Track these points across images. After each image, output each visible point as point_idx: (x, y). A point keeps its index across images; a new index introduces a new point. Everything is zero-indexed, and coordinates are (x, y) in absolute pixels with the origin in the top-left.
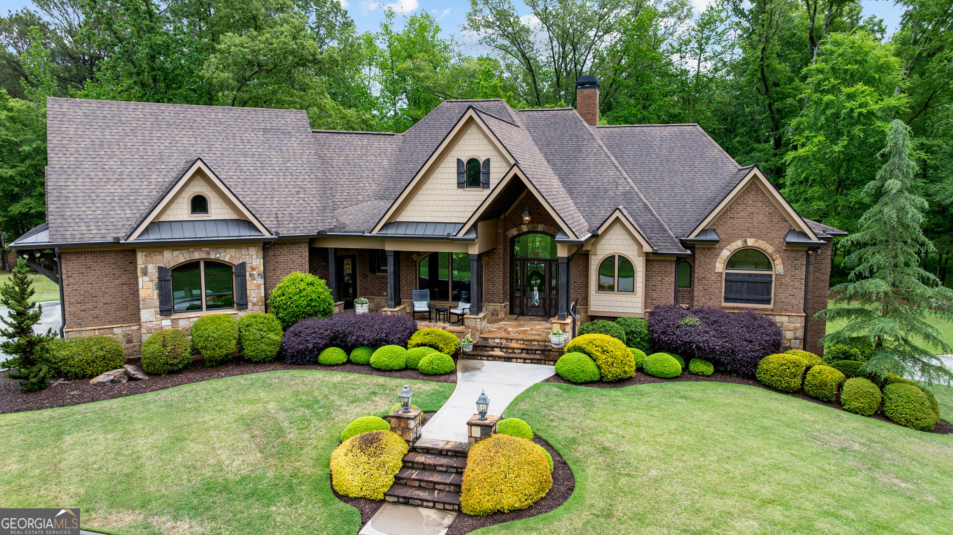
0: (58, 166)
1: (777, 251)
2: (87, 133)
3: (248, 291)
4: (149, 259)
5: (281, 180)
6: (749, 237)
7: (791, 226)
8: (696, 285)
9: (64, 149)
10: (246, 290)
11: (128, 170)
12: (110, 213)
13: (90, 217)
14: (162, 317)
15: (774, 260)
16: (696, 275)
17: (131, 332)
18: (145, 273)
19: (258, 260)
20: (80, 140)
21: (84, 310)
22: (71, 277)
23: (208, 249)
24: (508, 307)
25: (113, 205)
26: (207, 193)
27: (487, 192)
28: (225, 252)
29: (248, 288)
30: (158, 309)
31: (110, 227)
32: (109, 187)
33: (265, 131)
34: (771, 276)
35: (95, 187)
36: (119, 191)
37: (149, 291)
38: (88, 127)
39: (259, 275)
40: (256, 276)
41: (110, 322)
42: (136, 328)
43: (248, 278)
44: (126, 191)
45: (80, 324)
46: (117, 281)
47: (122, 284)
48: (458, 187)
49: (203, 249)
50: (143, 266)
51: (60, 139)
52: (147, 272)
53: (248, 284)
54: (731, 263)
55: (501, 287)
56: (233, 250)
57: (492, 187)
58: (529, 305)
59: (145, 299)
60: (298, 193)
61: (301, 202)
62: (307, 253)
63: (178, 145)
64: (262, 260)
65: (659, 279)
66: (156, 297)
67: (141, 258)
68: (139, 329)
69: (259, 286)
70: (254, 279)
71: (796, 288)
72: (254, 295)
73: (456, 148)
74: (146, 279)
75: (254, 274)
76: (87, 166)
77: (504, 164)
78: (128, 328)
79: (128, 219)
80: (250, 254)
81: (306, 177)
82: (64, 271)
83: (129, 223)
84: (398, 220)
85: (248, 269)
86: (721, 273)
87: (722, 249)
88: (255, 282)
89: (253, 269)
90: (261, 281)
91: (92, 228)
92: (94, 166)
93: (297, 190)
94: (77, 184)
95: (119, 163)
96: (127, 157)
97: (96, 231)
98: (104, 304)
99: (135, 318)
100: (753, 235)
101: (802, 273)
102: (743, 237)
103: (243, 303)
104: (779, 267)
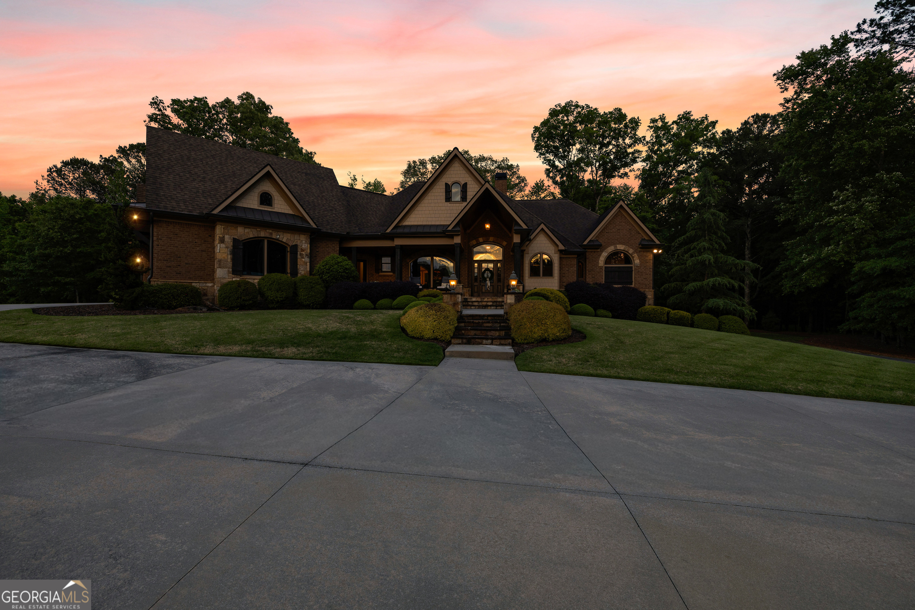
0: (154, 165)
1: (635, 251)
2: (177, 150)
3: (298, 266)
4: (226, 231)
5: (320, 202)
6: (618, 244)
7: (643, 236)
8: (587, 274)
9: (159, 156)
10: (297, 265)
11: (210, 177)
12: (196, 198)
13: (179, 198)
14: (234, 276)
15: (633, 257)
16: (587, 269)
17: (206, 288)
18: (222, 241)
19: (307, 245)
20: (172, 153)
21: (170, 267)
22: (161, 239)
23: (271, 231)
24: (470, 291)
25: (198, 194)
26: (272, 192)
27: (465, 204)
28: (283, 235)
29: (299, 263)
30: (231, 270)
31: (195, 207)
32: (195, 184)
33: (306, 174)
34: (632, 267)
35: (183, 182)
36: (203, 187)
37: (225, 255)
38: (178, 147)
39: (306, 255)
40: (304, 256)
41: (190, 278)
42: (210, 285)
43: (299, 256)
44: (208, 188)
45: (165, 277)
46: (198, 248)
47: (203, 251)
48: (446, 201)
49: (268, 231)
50: (221, 236)
51: (156, 150)
52: (224, 240)
53: (299, 260)
54: (608, 260)
55: (466, 277)
56: (289, 235)
57: (468, 201)
58: (483, 290)
59: (220, 261)
60: (331, 210)
61: (334, 215)
62: (338, 249)
63: (246, 170)
64: (309, 245)
65: (567, 269)
66: (229, 260)
67: (219, 230)
68: (214, 286)
69: (306, 263)
70: (303, 258)
71: (647, 274)
72: (302, 269)
73: (445, 176)
74: (223, 245)
75: (303, 254)
76: (178, 169)
77: (476, 186)
78: (205, 284)
79: (210, 204)
80: (301, 239)
81: (336, 203)
82: (155, 234)
83: (211, 207)
84: (404, 224)
85: (299, 250)
86: (602, 267)
87: (602, 252)
88: (304, 260)
89: (303, 250)
90: (307, 260)
91: (181, 205)
92: (183, 170)
93: (330, 208)
94: (169, 177)
95: (202, 172)
96: (208, 169)
97: (184, 207)
98: (186, 264)
99: (211, 276)
100: (620, 243)
101: (651, 264)
102: (614, 244)
103: (295, 272)
104: (637, 261)
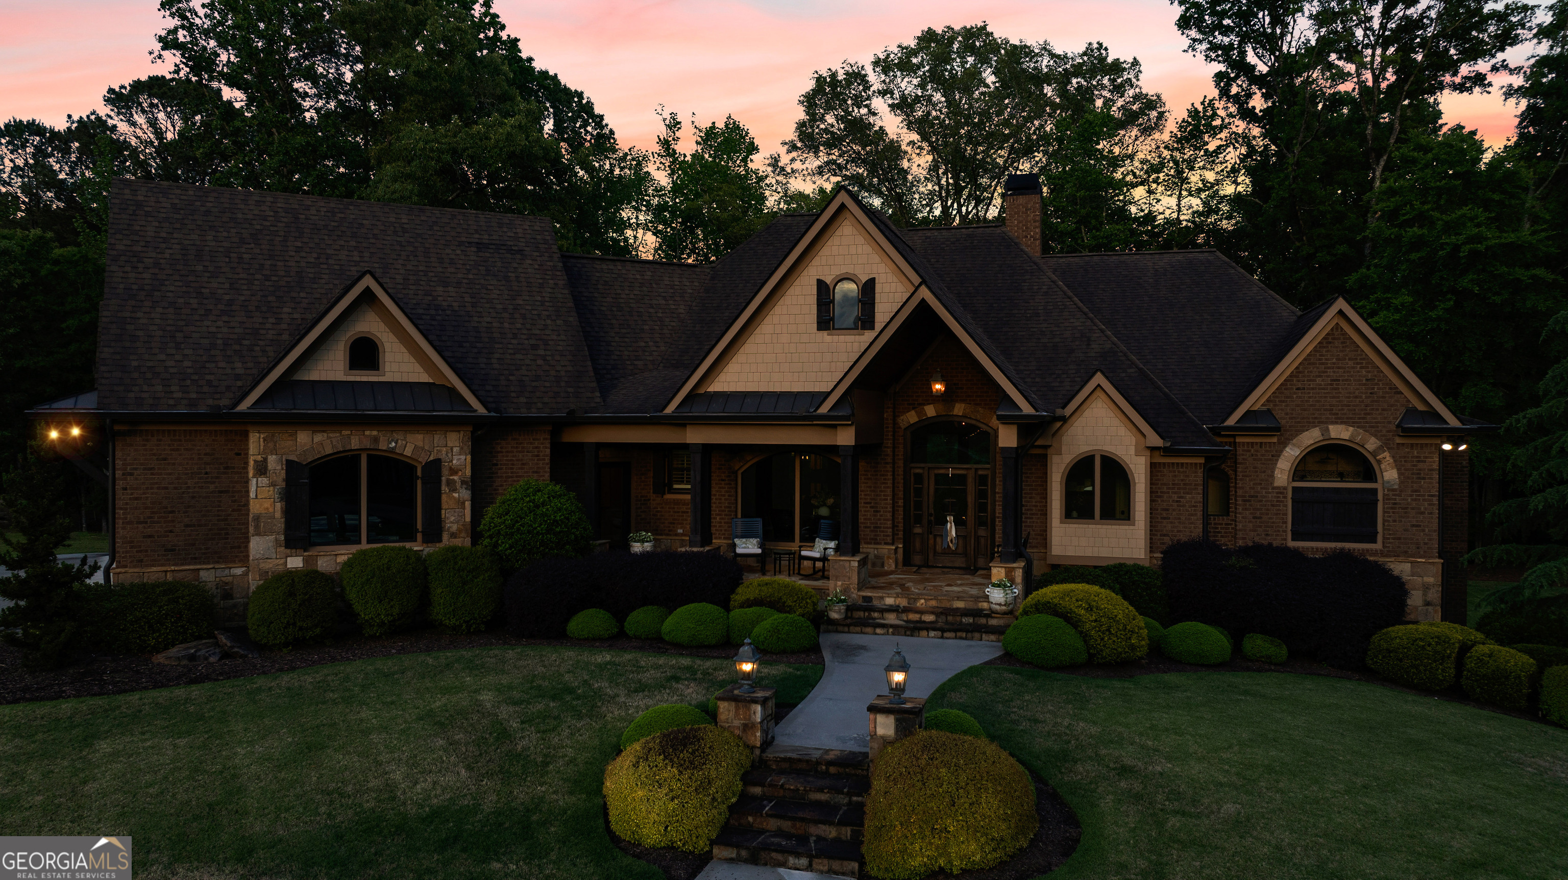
0: (122, 286)
1: (1386, 445)
2: (175, 235)
3: (443, 512)
4: (271, 445)
5: (506, 325)
6: (1333, 423)
7: (1408, 401)
8: (1240, 509)
9: (135, 259)
10: (439, 509)
11: (243, 298)
12: (207, 365)
13: (172, 370)
14: (288, 551)
15: (1379, 462)
16: (1240, 492)
17: (230, 579)
18: (262, 469)
19: (463, 457)
20: (164, 245)
21: (150, 536)
22: (132, 474)
23: (375, 433)
24: (901, 551)
25: (213, 352)
26: (379, 335)
27: (869, 336)
28: (405, 439)
29: (444, 505)
30: (282, 538)
31: (206, 389)
32: (209, 323)
33: (480, 246)
34: (1375, 491)
35: (183, 323)
36: (225, 330)
37: (267, 504)
38: (178, 226)
39: (463, 482)
40: (458, 485)
41: (195, 560)
42: (239, 571)
43: (445, 488)
44: (236, 330)
45: (141, 561)
46: (212, 487)
47: (221, 492)
48: (819, 329)
49: (367, 433)
50: (259, 458)
51: (129, 243)
52: (266, 468)
53: (444, 498)
54: (1303, 468)
55: (889, 515)
56: (420, 437)
57: (878, 326)
58: (938, 548)
59: (257, 518)
60: (534, 347)
61: (539, 362)
62: (548, 451)
63: (331, 261)
64: (469, 457)
65: (1175, 497)
66: (278, 515)
67: (255, 442)
68: (246, 574)
69: (463, 503)
70: (455, 490)
71: (1423, 513)
72: (452, 519)
73: (816, 261)
74: (263, 481)
75: (454, 481)
76: (172, 288)
77: (900, 288)
78: (227, 571)
79: (238, 377)
80: (450, 444)
81: (549, 322)
82: (119, 463)
83: (239, 383)
84: (711, 389)
85: (445, 472)
86: (1285, 488)
87: (1284, 444)
88: (456, 495)
89: (453, 471)
90: (464, 494)
91: (173, 388)
92: (184, 289)
93: (532, 342)
94: (153, 315)
95: (227, 286)
96: (241, 276)
97: (180, 395)
98: (187, 526)
99: (240, 553)
100: (1339, 421)
101: (1432, 485)
102: (1321, 422)
103: (434, 532)
104: (1390, 475)
